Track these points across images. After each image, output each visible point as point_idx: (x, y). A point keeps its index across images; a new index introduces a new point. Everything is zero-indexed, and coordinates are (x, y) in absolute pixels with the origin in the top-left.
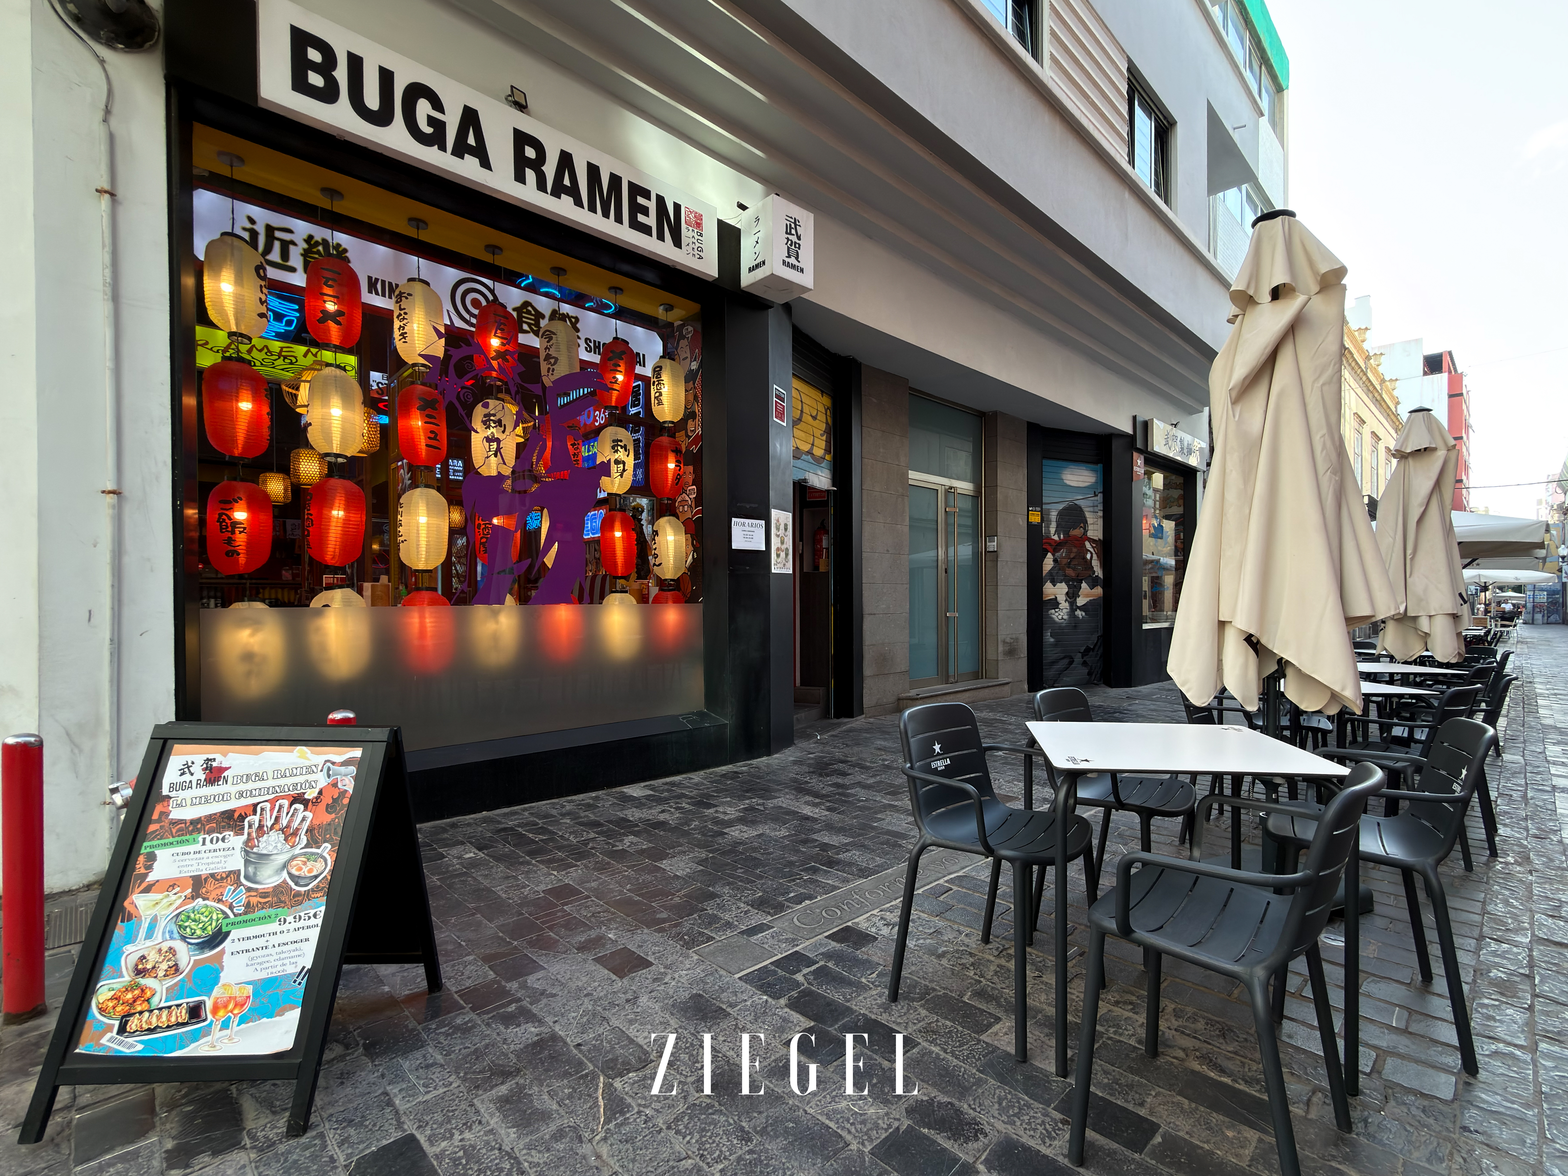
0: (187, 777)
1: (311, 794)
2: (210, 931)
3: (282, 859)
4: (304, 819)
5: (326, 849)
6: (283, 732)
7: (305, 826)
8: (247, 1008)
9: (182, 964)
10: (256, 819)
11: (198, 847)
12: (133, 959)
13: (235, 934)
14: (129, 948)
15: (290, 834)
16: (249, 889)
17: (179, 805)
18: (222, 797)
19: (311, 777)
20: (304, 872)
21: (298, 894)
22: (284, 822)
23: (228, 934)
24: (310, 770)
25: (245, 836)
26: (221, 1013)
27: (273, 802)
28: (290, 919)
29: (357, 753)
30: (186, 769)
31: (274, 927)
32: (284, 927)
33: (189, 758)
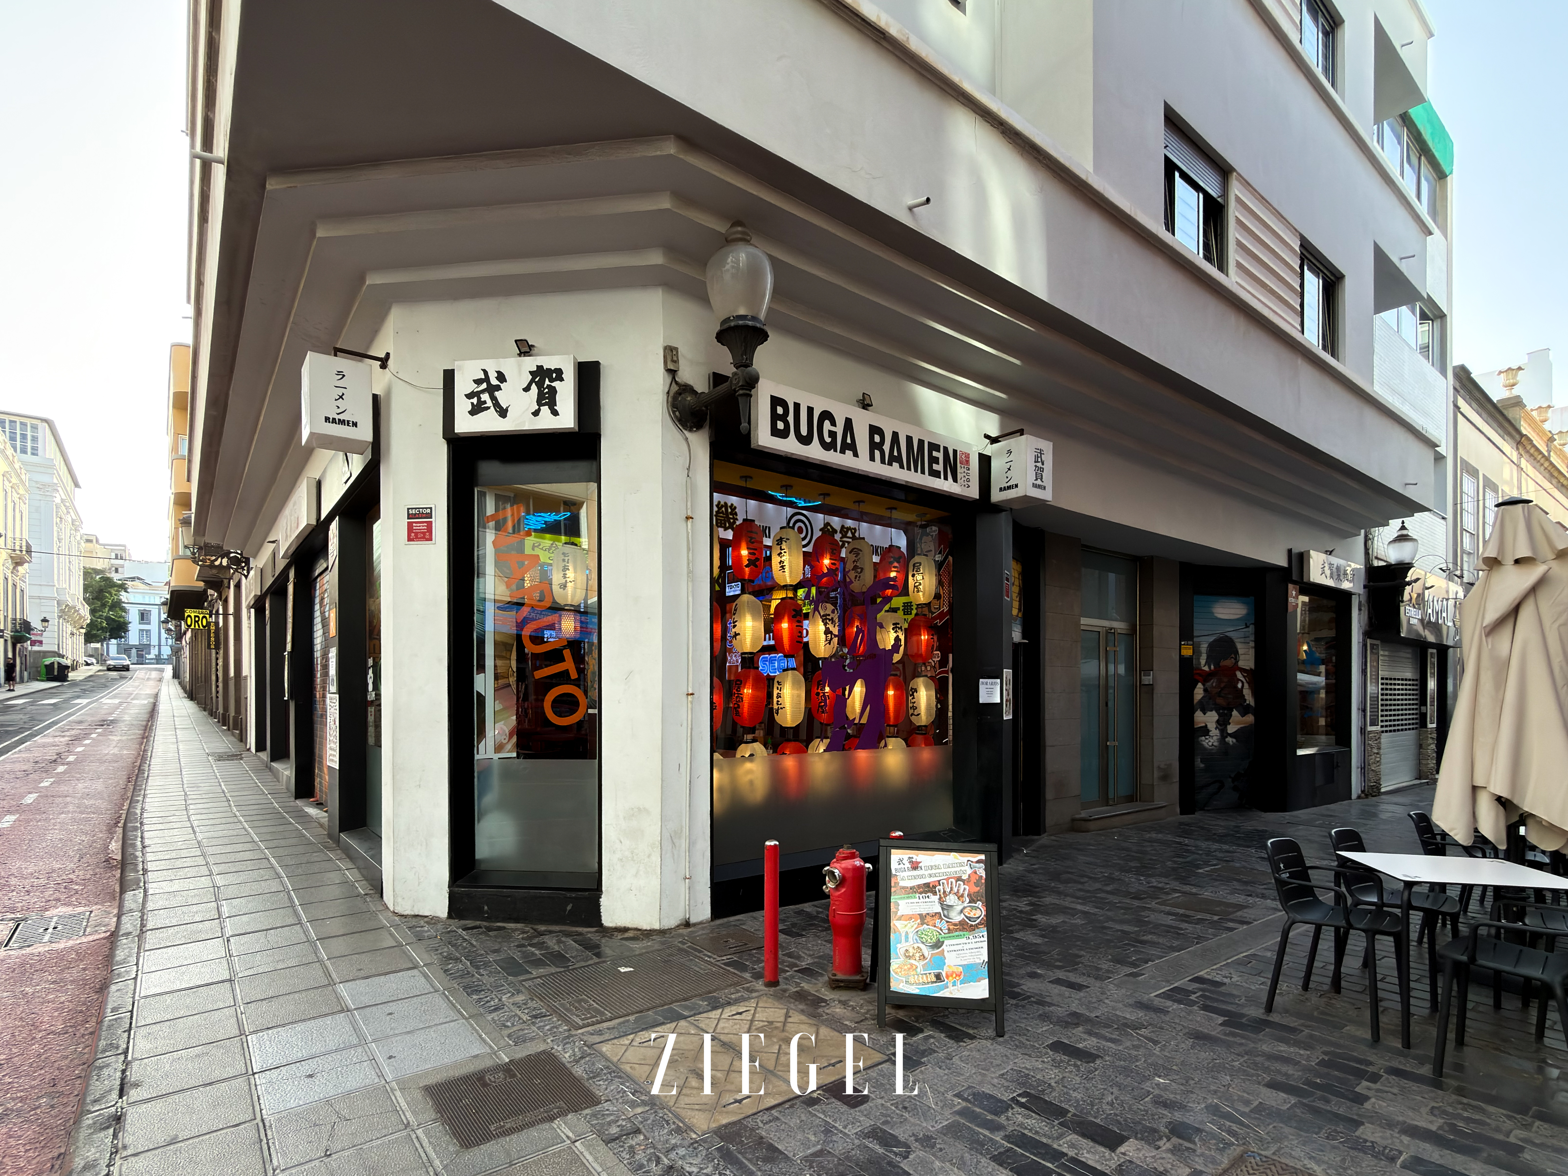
0: (902, 866)
1: (965, 877)
2: (934, 940)
3: (960, 908)
4: (965, 889)
5: (979, 904)
6: (943, 845)
7: (966, 893)
8: (962, 977)
9: (926, 955)
10: (941, 887)
11: (917, 900)
12: (903, 951)
13: (946, 942)
14: (899, 946)
15: (960, 897)
16: (947, 922)
17: (902, 879)
18: (922, 877)
19: (963, 868)
20: (972, 915)
21: (972, 926)
22: (955, 890)
23: (943, 942)
24: (961, 865)
25: (938, 896)
26: (950, 978)
27: (947, 880)
28: (971, 937)
29: (982, 857)
30: (900, 861)
31: (964, 940)
32: (970, 941)
33: (901, 857)
